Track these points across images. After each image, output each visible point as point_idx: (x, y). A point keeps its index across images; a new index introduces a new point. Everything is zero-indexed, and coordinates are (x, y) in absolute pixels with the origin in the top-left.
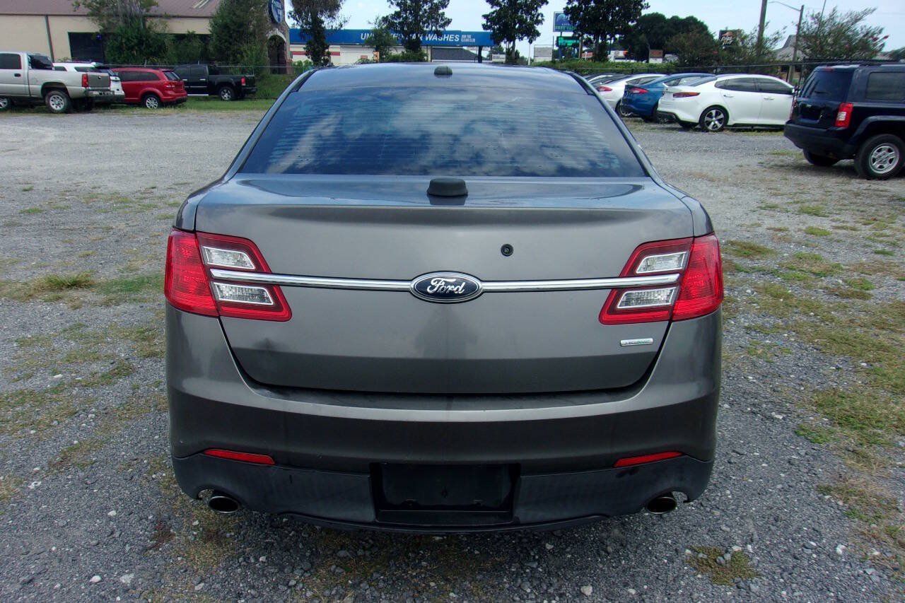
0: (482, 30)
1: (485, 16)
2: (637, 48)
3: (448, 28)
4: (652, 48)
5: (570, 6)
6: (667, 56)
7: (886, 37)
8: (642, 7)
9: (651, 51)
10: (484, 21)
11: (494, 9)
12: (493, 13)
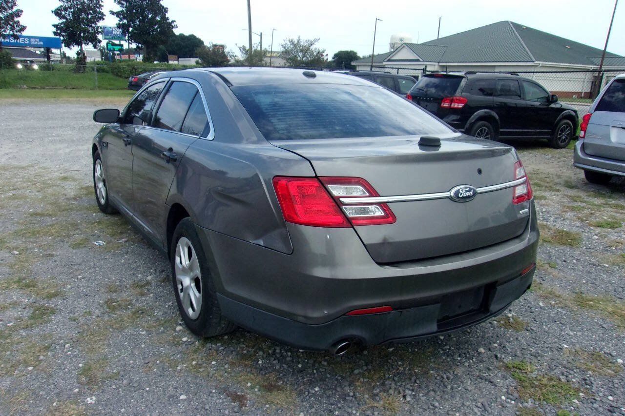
0: (52, 36)
1: (55, 26)
2: (159, 54)
3: (24, 33)
4: (169, 54)
5: (121, 23)
6: (180, 59)
7: (327, 55)
8: (173, 27)
9: (169, 56)
10: (54, 29)
11: (61, 21)
12: (62, 24)
